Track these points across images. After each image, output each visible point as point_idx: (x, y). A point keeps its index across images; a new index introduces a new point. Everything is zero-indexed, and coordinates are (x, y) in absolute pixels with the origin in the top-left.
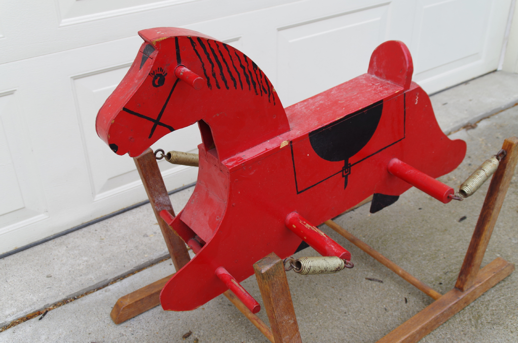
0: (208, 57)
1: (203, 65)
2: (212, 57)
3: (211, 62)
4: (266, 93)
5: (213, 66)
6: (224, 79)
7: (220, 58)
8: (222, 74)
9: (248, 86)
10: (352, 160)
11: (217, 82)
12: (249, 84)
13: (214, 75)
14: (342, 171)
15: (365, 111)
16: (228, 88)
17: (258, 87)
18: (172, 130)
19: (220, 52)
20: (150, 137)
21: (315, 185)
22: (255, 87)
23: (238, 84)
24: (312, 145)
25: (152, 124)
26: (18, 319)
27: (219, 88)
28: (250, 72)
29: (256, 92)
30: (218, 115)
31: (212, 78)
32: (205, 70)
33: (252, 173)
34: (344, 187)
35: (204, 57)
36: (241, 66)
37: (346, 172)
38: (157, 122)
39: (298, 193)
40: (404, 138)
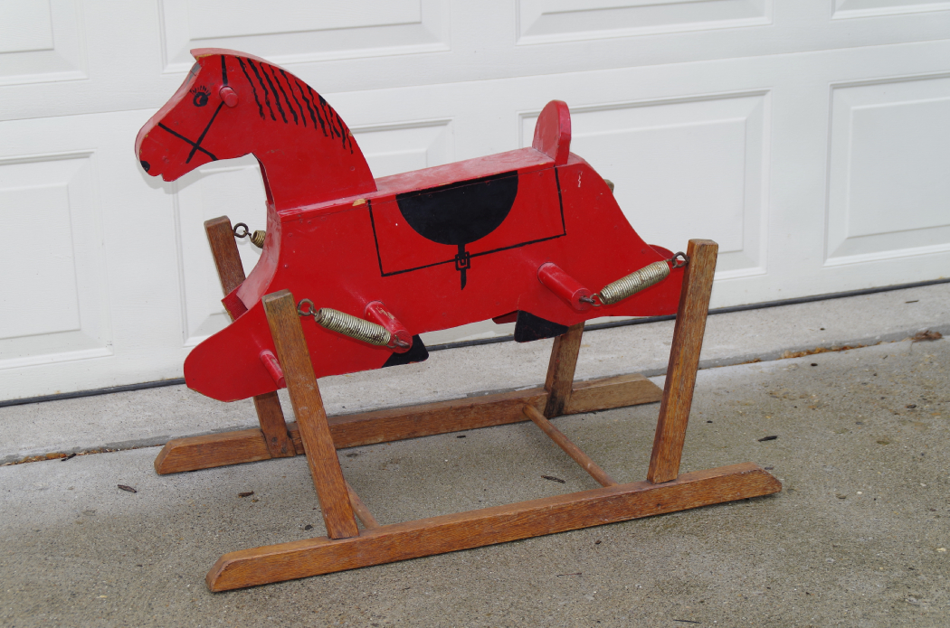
0: (261, 82)
1: (254, 90)
2: (265, 82)
3: (264, 88)
4: (339, 136)
5: (267, 93)
6: (280, 109)
7: (276, 85)
8: (278, 104)
9: (313, 123)
10: (471, 248)
11: (271, 112)
12: (315, 121)
13: (268, 103)
14: (456, 260)
15: (487, 182)
16: (286, 121)
17: (327, 127)
18: (214, 159)
19: (275, 78)
20: (188, 161)
21: (411, 270)
22: (323, 126)
23: (300, 119)
24: (402, 211)
25: (191, 148)
26: (35, 457)
27: (274, 119)
28: (316, 107)
29: (325, 132)
30: (273, 151)
31: (265, 107)
32: (256, 97)
33: (312, 230)
34: (460, 285)
35: (256, 82)
36: (304, 97)
37: (462, 264)
38: (197, 147)
39: (383, 275)
40: (565, 234)
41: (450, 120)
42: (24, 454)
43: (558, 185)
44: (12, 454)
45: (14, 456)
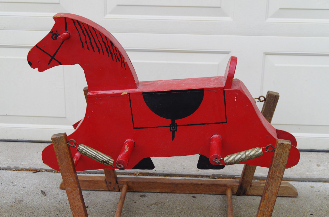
0: (83, 32)
1: (80, 35)
2: (85, 32)
3: (84, 34)
4: (119, 61)
5: (85, 37)
6: (92, 46)
7: (90, 34)
8: (91, 43)
9: (107, 53)
10: (177, 122)
11: (88, 46)
12: (108, 53)
13: (86, 42)
14: (170, 126)
15: (188, 92)
16: (94, 51)
17: (114, 56)
18: (61, 64)
19: (90, 31)
20: (49, 64)
21: (147, 128)
22: (112, 56)
23: (101, 51)
25: (50, 58)
27: (89, 50)
28: (108, 46)
29: (113, 58)
30: (88, 64)
31: (85, 44)
32: (81, 38)
33: (102, 103)
34: (172, 138)
35: (81, 31)
36: (103, 41)
37: (173, 129)
38: (53, 58)
39: (134, 128)
40: (226, 122)
41: (230, 52)
42: (21, 167)
43: (225, 98)
44: (16, 166)
45: (17, 167)
